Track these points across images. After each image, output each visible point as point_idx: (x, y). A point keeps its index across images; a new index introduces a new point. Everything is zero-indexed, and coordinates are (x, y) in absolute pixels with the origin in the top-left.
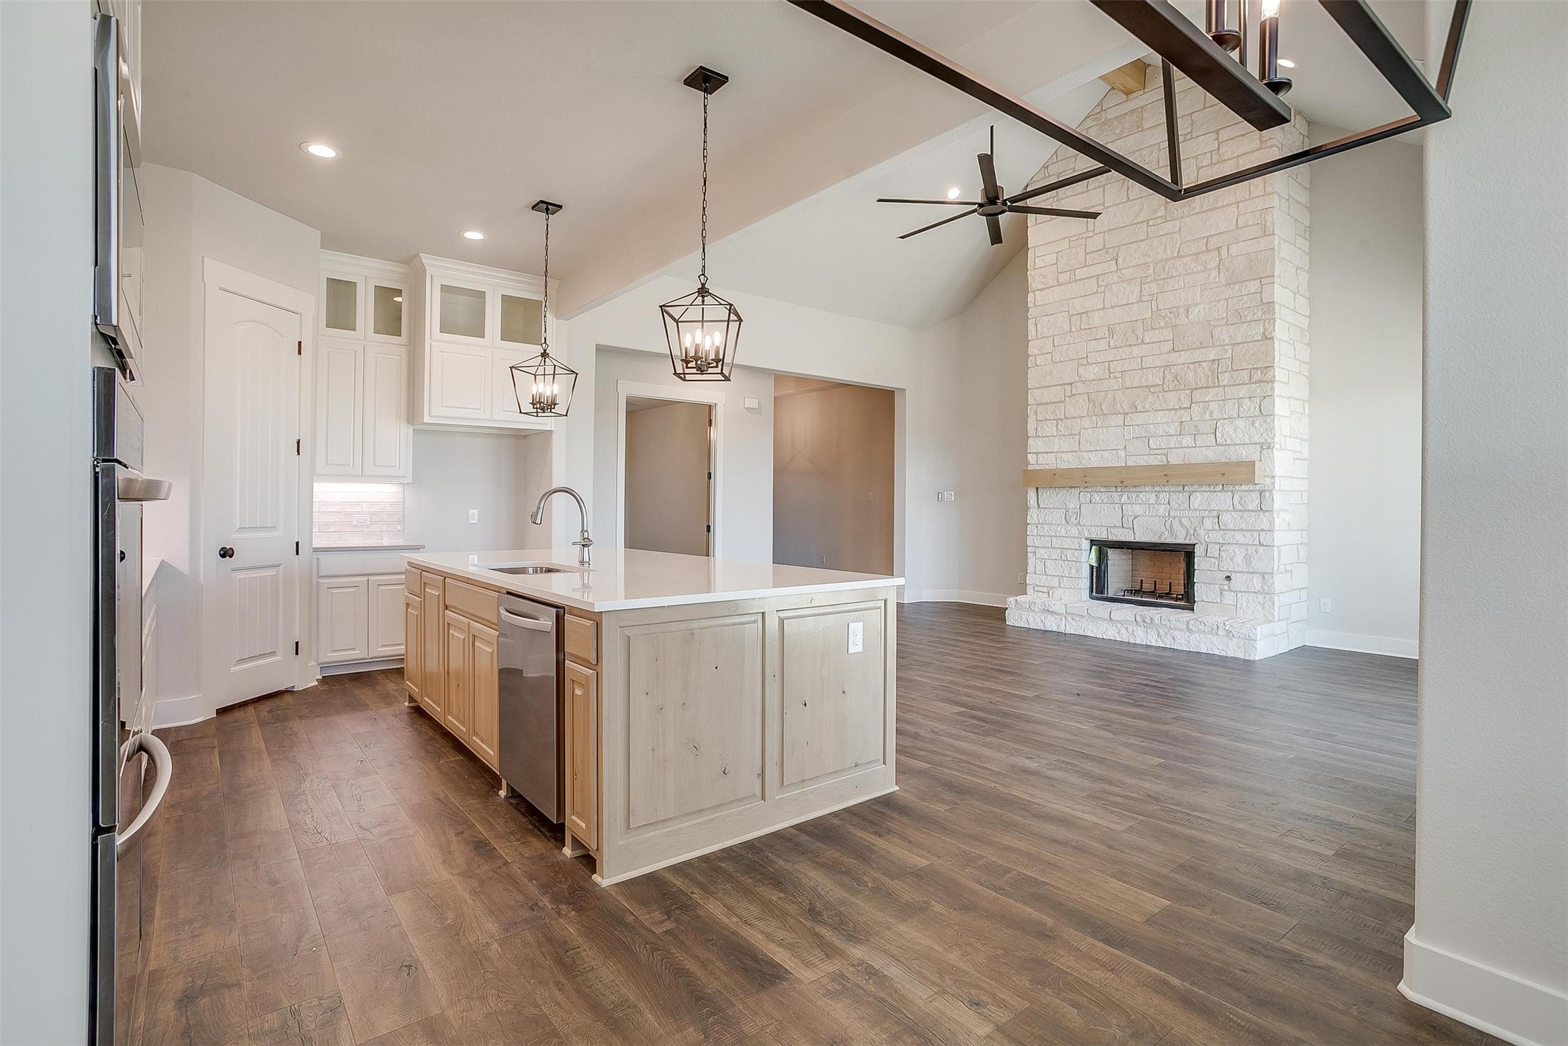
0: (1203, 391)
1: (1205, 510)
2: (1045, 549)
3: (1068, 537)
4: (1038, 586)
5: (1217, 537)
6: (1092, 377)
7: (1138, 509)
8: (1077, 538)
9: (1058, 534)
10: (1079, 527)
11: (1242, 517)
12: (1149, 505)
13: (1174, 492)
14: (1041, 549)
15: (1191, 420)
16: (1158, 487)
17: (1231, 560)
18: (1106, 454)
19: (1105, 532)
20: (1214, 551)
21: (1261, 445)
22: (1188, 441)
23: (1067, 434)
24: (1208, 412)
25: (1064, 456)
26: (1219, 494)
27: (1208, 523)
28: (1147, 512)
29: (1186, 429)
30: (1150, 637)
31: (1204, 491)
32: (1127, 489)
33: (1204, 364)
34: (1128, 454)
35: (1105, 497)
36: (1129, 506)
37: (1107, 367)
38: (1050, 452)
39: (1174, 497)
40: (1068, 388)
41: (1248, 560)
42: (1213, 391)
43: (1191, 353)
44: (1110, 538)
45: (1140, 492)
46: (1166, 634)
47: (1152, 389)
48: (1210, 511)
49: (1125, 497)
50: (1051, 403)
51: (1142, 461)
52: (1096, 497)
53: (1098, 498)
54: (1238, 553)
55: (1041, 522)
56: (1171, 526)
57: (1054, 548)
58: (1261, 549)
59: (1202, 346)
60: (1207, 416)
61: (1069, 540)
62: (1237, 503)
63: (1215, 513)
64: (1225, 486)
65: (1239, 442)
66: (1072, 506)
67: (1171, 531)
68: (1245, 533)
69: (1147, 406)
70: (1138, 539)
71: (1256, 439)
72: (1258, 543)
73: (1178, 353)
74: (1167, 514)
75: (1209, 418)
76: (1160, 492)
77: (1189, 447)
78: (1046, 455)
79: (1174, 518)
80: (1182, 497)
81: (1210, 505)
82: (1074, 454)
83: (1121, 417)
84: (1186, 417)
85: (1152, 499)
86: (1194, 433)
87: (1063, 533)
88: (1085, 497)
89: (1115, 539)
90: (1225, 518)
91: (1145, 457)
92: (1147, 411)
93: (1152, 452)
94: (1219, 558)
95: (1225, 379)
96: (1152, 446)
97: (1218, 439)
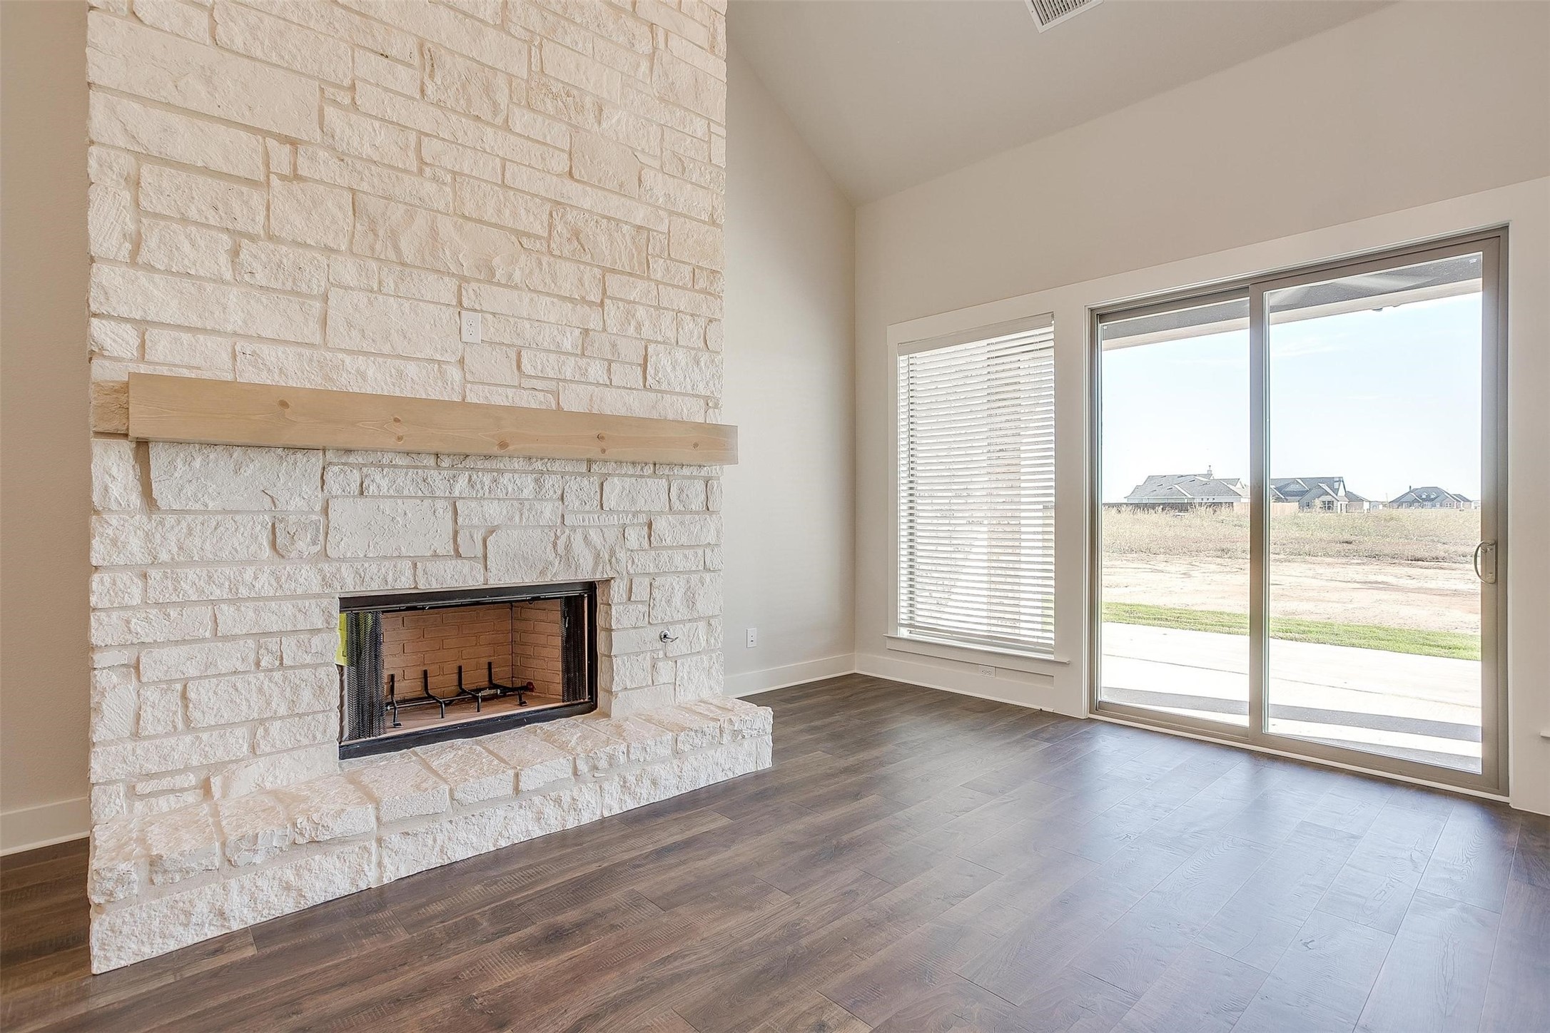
0: (625, 278)
1: (627, 513)
2: (186, 648)
3: (286, 598)
4: (149, 776)
5: (646, 561)
6: (367, 150)
7: (494, 511)
8: (318, 596)
9: (244, 592)
10: (326, 567)
11: (682, 523)
12: (521, 501)
13: (571, 474)
14: (165, 651)
15: (604, 330)
16: (539, 463)
17: (668, 602)
18: (412, 369)
19: (408, 573)
20: (641, 591)
21: (707, 399)
22: (596, 371)
23: (278, 286)
24: (633, 323)
25: (266, 351)
26: (650, 481)
27: (635, 537)
28: (517, 519)
29: (596, 345)
30: (608, 800)
31: (626, 475)
32: (469, 463)
33: (625, 228)
34: (469, 377)
35: (405, 481)
36: (473, 504)
37: (413, 145)
38: (204, 331)
39: (573, 484)
40: (282, 155)
41: (691, 601)
42: (642, 285)
43: (605, 198)
44: (423, 587)
45: (498, 471)
46: (639, 779)
47: (524, 241)
48: (635, 514)
49: (462, 481)
50: (206, 171)
51: (500, 398)
52: (380, 482)
53: (384, 483)
54: (677, 587)
55: (164, 556)
56: (568, 547)
57: (226, 638)
58: (707, 577)
59: (621, 191)
60: (631, 330)
61: (288, 608)
62: (676, 497)
63: (643, 519)
64: (657, 466)
65: (677, 390)
66: (296, 503)
67: (567, 557)
68: (687, 552)
69: (517, 276)
70: (494, 582)
71: (701, 389)
72: (702, 568)
73: (580, 186)
74: (559, 521)
75: (635, 335)
76: (542, 473)
77: (598, 384)
78: (186, 337)
79: (573, 529)
80: (589, 485)
81: (633, 501)
82: (307, 352)
83: (452, 284)
84: (594, 323)
85: (528, 483)
86: (610, 357)
87: (264, 584)
88: (342, 479)
89: (435, 586)
90: (660, 525)
91: (510, 392)
92: (516, 287)
93: (526, 383)
94: (650, 603)
95: (658, 268)
96: (527, 367)
97: (648, 377)
